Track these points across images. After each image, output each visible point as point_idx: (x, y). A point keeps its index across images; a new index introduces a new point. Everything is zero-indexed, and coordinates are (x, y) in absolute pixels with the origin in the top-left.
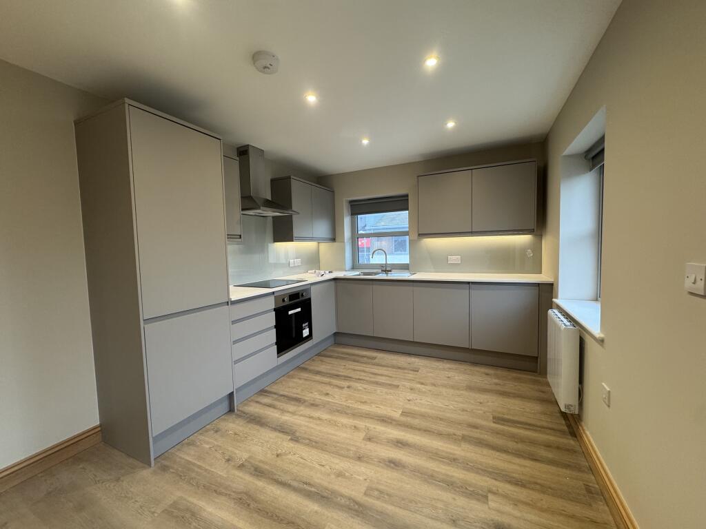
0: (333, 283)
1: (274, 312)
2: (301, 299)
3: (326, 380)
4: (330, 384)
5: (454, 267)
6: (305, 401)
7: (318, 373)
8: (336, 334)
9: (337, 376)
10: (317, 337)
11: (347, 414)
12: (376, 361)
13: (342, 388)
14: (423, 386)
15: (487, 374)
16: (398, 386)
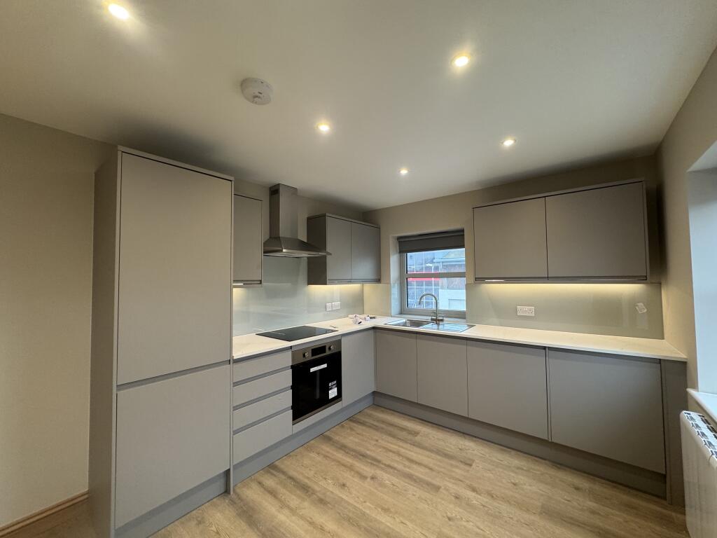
0: (372, 332)
1: (290, 371)
2: (328, 353)
3: (348, 460)
4: (350, 468)
5: (525, 321)
6: (314, 492)
7: (343, 447)
8: (374, 393)
9: (364, 456)
10: (347, 398)
11: (359, 527)
12: (418, 438)
13: (363, 477)
14: (474, 494)
15: (577, 489)
16: (437, 488)
